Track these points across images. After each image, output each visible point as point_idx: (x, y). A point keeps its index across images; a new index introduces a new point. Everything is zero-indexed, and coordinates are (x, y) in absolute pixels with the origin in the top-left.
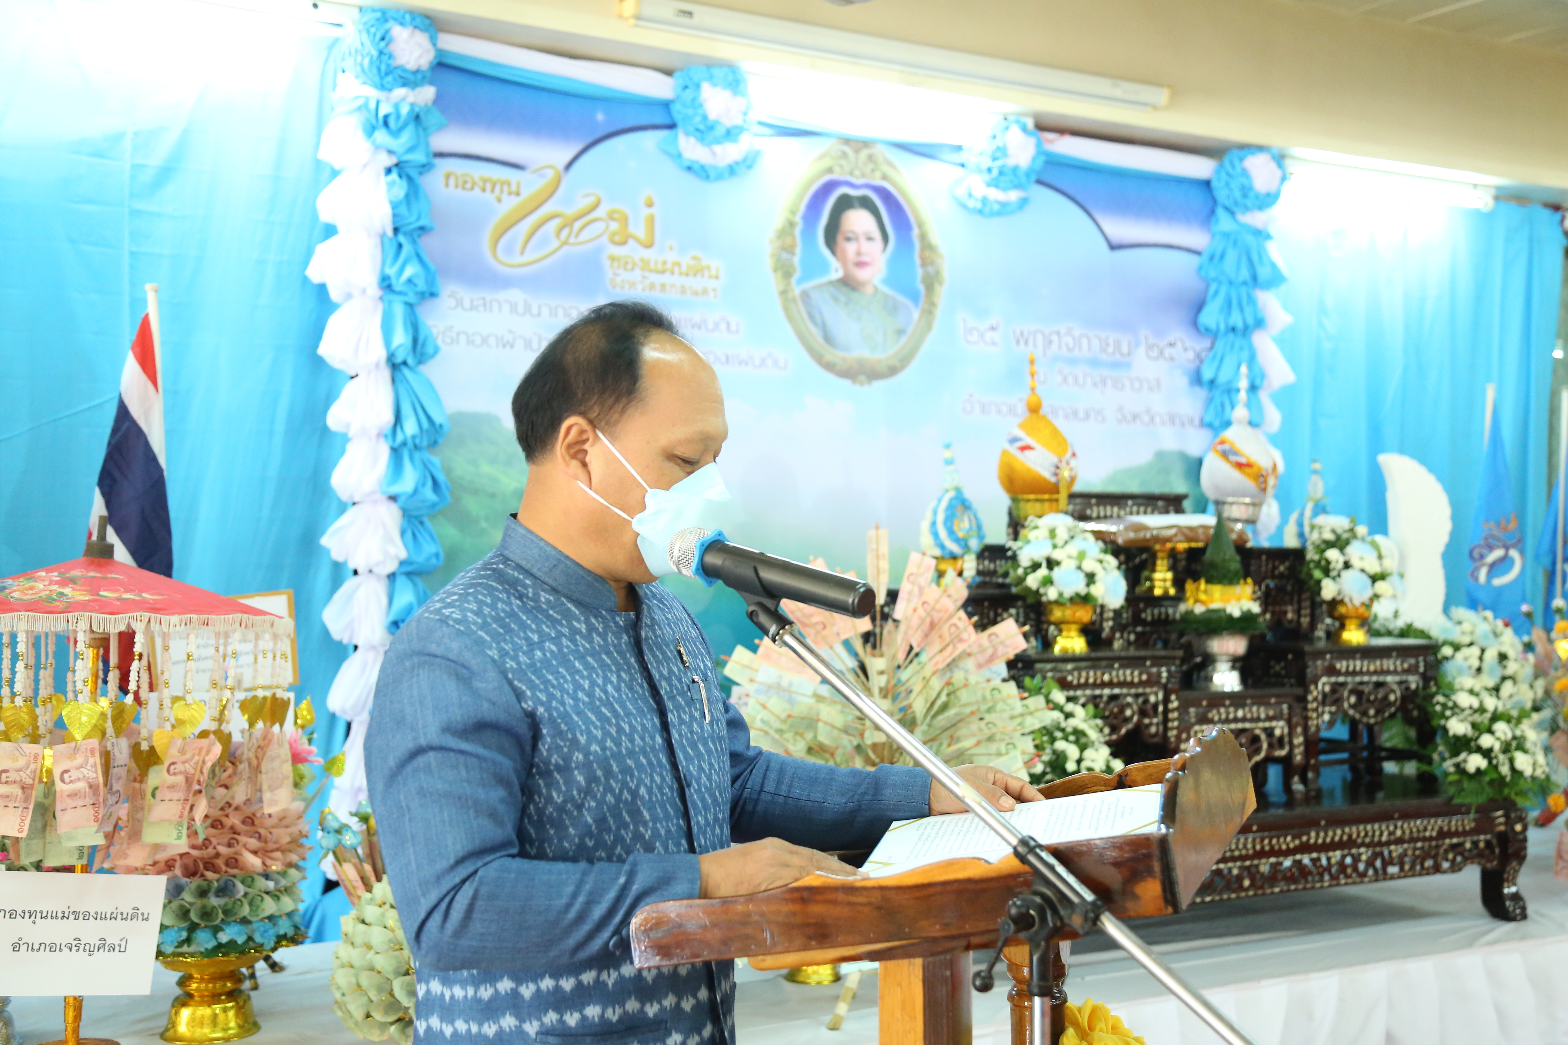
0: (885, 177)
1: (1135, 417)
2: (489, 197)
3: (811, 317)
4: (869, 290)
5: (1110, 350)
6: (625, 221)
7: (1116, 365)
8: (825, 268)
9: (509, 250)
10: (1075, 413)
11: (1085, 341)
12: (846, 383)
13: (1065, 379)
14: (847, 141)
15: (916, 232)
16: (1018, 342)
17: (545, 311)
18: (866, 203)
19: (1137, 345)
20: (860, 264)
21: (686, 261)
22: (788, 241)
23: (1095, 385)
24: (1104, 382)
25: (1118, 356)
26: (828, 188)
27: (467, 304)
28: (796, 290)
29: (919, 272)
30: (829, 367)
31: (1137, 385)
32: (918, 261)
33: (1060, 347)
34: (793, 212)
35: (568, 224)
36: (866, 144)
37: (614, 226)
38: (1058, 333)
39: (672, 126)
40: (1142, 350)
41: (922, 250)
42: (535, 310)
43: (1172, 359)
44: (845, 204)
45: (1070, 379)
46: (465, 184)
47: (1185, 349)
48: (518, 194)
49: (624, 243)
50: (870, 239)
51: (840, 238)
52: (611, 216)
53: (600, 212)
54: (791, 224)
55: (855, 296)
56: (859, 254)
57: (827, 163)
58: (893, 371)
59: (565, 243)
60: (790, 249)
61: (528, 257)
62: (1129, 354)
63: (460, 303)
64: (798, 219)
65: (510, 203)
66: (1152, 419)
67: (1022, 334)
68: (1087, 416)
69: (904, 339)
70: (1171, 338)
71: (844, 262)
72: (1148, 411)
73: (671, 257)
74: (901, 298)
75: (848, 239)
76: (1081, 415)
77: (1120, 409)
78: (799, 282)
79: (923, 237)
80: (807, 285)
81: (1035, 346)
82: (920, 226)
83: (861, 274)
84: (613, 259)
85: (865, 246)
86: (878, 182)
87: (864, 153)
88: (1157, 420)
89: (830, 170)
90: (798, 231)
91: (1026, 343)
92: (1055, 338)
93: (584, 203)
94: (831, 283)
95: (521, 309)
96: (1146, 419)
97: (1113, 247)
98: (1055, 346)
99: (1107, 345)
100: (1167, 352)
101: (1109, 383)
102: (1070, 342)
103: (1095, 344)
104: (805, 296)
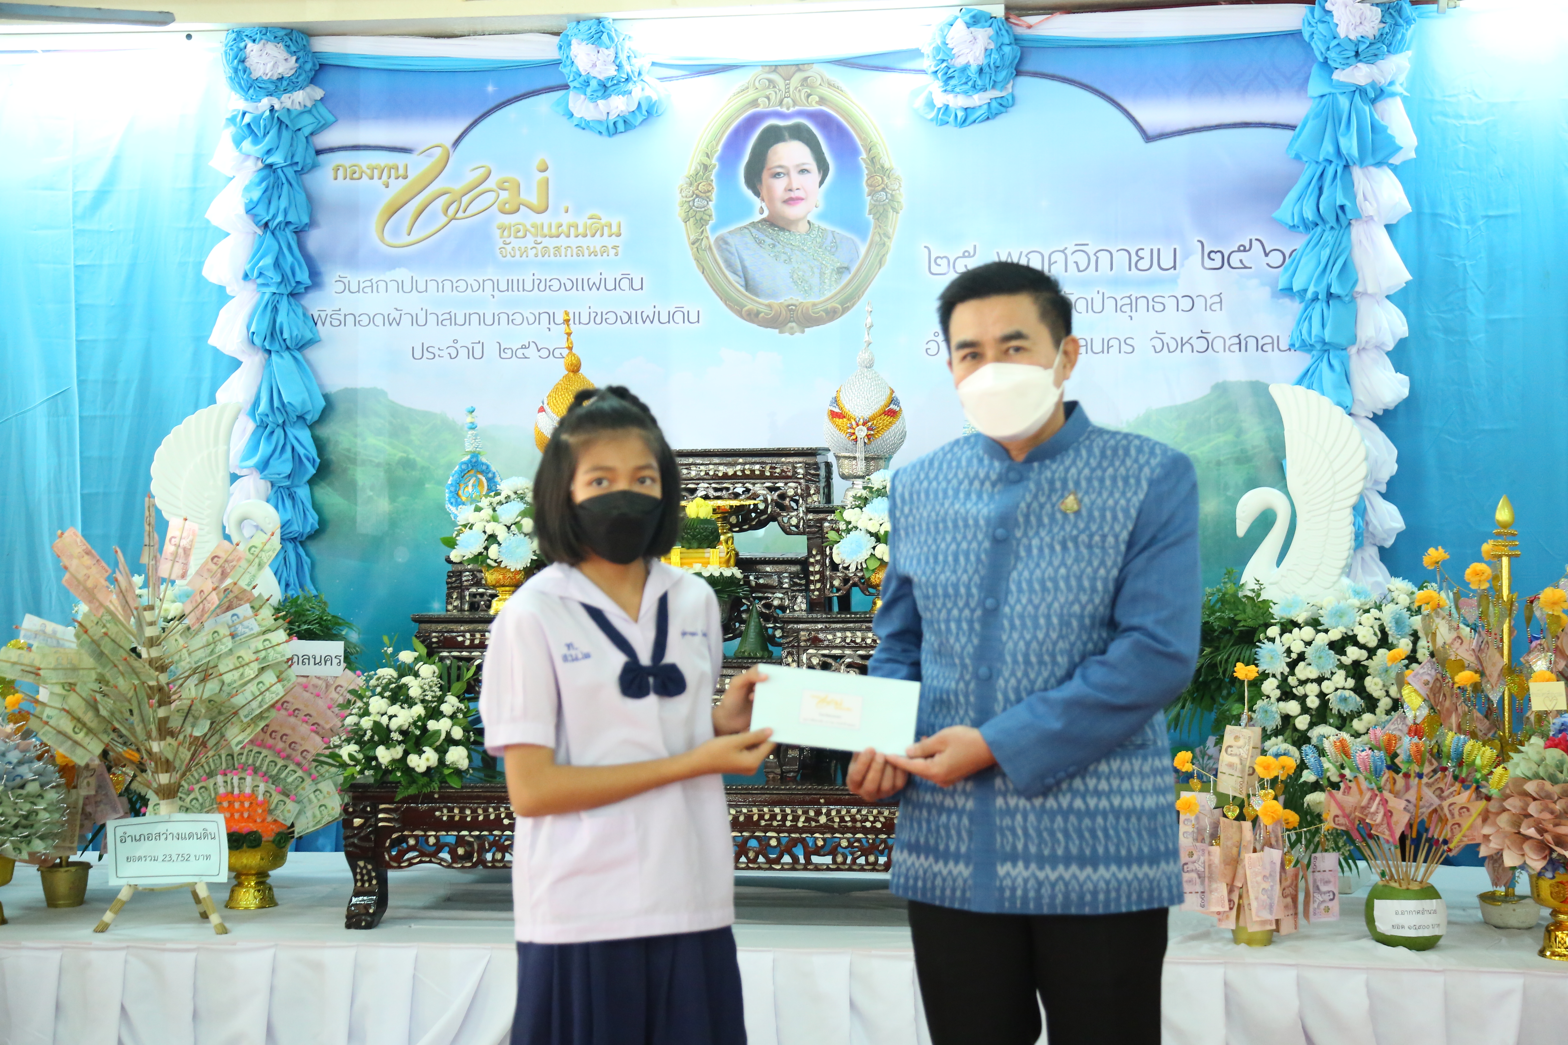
0: (822, 100)
1: (1181, 344)
2: (377, 183)
3: (730, 265)
4: (803, 227)
5: (1144, 263)
6: (516, 189)
7: (1154, 282)
8: (748, 209)
9: (396, 233)
11: (1104, 257)
12: (772, 333)
14: (775, 68)
15: (863, 156)
17: (432, 286)
18: (799, 133)
19: (1187, 253)
20: (791, 201)
21: (582, 221)
22: (702, 186)
23: (1119, 308)
24: (1133, 304)
25: (1155, 271)
26: (751, 122)
27: (354, 288)
29: (867, 201)
30: (752, 317)
31: (1185, 304)
32: (866, 190)
34: (708, 154)
35: (456, 199)
36: (799, 67)
37: (505, 195)
38: (1065, 252)
39: (563, 87)
40: (1195, 259)
41: (872, 175)
42: (421, 287)
43: (1243, 265)
44: (773, 136)
46: (353, 174)
47: (1267, 253)
48: (405, 177)
49: (515, 211)
50: (803, 171)
51: (765, 176)
52: (502, 186)
53: (490, 184)
54: (706, 168)
55: (783, 236)
56: (789, 189)
57: (751, 95)
59: (454, 219)
60: (704, 195)
61: (415, 236)
62: (1174, 266)
63: (347, 287)
64: (715, 162)
65: (398, 186)
66: (1209, 345)
68: (1107, 347)
69: (847, 278)
70: (1243, 241)
71: (769, 200)
72: (1203, 335)
73: (566, 219)
74: (843, 232)
75: (775, 175)
76: (1098, 348)
77: (1159, 335)
78: (714, 229)
79: (873, 161)
80: (723, 231)
82: (870, 147)
83: (792, 212)
84: (503, 228)
85: (797, 180)
86: (814, 106)
87: (798, 77)
88: (1218, 344)
89: (754, 103)
90: (713, 174)
93: (470, 177)
94: (753, 224)
95: (407, 288)
96: (1201, 345)
97: (1148, 138)
98: (1059, 267)
99: (1139, 258)
100: (1235, 260)
101: (1142, 303)
102: (1082, 260)
103: (1121, 259)
104: (722, 242)
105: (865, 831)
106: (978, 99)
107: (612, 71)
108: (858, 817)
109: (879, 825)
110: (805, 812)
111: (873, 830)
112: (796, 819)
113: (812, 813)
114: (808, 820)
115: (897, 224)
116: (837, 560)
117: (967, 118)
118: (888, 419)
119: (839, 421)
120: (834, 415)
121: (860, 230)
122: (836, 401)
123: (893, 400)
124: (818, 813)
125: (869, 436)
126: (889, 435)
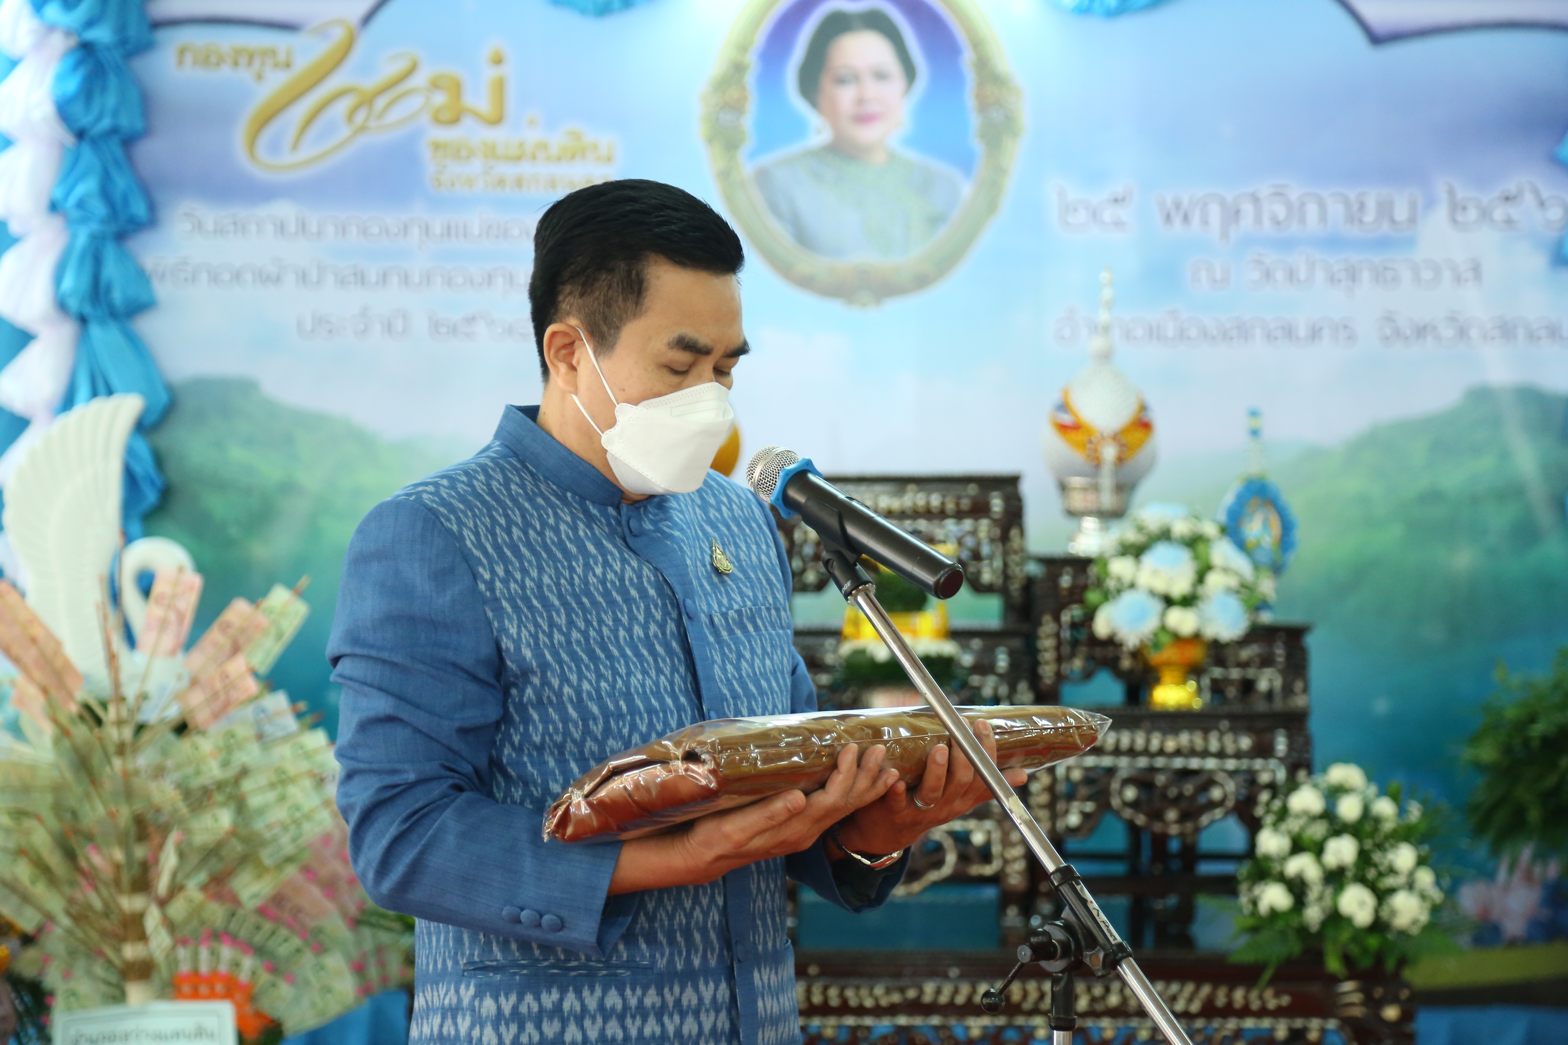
1: (1422, 331)
2: (244, 74)
3: (773, 208)
4: (879, 157)
5: (1370, 217)
6: (456, 88)
7: (1382, 243)
8: (798, 128)
9: (274, 147)
10: (1289, 332)
11: (1312, 208)
12: (836, 305)
13: (1268, 275)
15: (968, 58)
16: (1168, 218)
17: (331, 228)
18: (875, 22)
19: (1430, 203)
20: (864, 119)
21: (555, 139)
22: (733, 94)
23: (1332, 279)
24: (1353, 275)
25: (1385, 228)
27: (209, 227)
28: (747, 168)
29: (974, 120)
30: (806, 283)
31: (1427, 275)
32: (971, 104)
33: (1258, 219)
34: (743, 48)
35: (367, 100)
37: (440, 99)
38: (1256, 200)
40: (1441, 212)
41: (981, 84)
42: (314, 229)
43: (1510, 223)
44: (836, 26)
45: (1280, 275)
46: (208, 60)
47: (1542, 204)
48: (288, 66)
49: (455, 121)
50: (880, 76)
51: (826, 80)
52: (435, 85)
53: (419, 80)
54: (738, 68)
55: (852, 168)
56: (860, 101)
58: (922, 282)
59: (363, 129)
60: (737, 108)
61: (304, 153)
62: (1412, 220)
63: (198, 226)
64: (752, 59)
65: (277, 80)
66: (1462, 333)
67: (1178, 205)
68: (1315, 333)
69: (944, 231)
70: (1511, 187)
71: (833, 117)
72: (1453, 319)
73: (533, 136)
74: (938, 165)
75: (841, 81)
76: (1302, 332)
77: (1389, 318)
78: (751, 155)
79: (983, 64)
80: (765, 160)
81: (1205, 222)
82: (977, 45)
83: (865, 134)
84: (437, 146)
85: (872, 89)
88: (1474, 333)
90: (750, 79)
91: (1186, 218)
92: (1248, 208)
93: (389, 70)
94: (809, 153)
95: (291, 228)
96: (1448, 332)
97: (1375, 40)
98: (1247, 220)
99: (1362, 209)
100: (1500, 212)
101: (1366, 274)
102: (1280, 211)
103: (1336, 210)
104: (762, 175)
115: (1018, 154)
118: (1139, 432)
119: (1072, 434)
120: (1063, 427)
121: (964, 162)
122: (1062, 407)
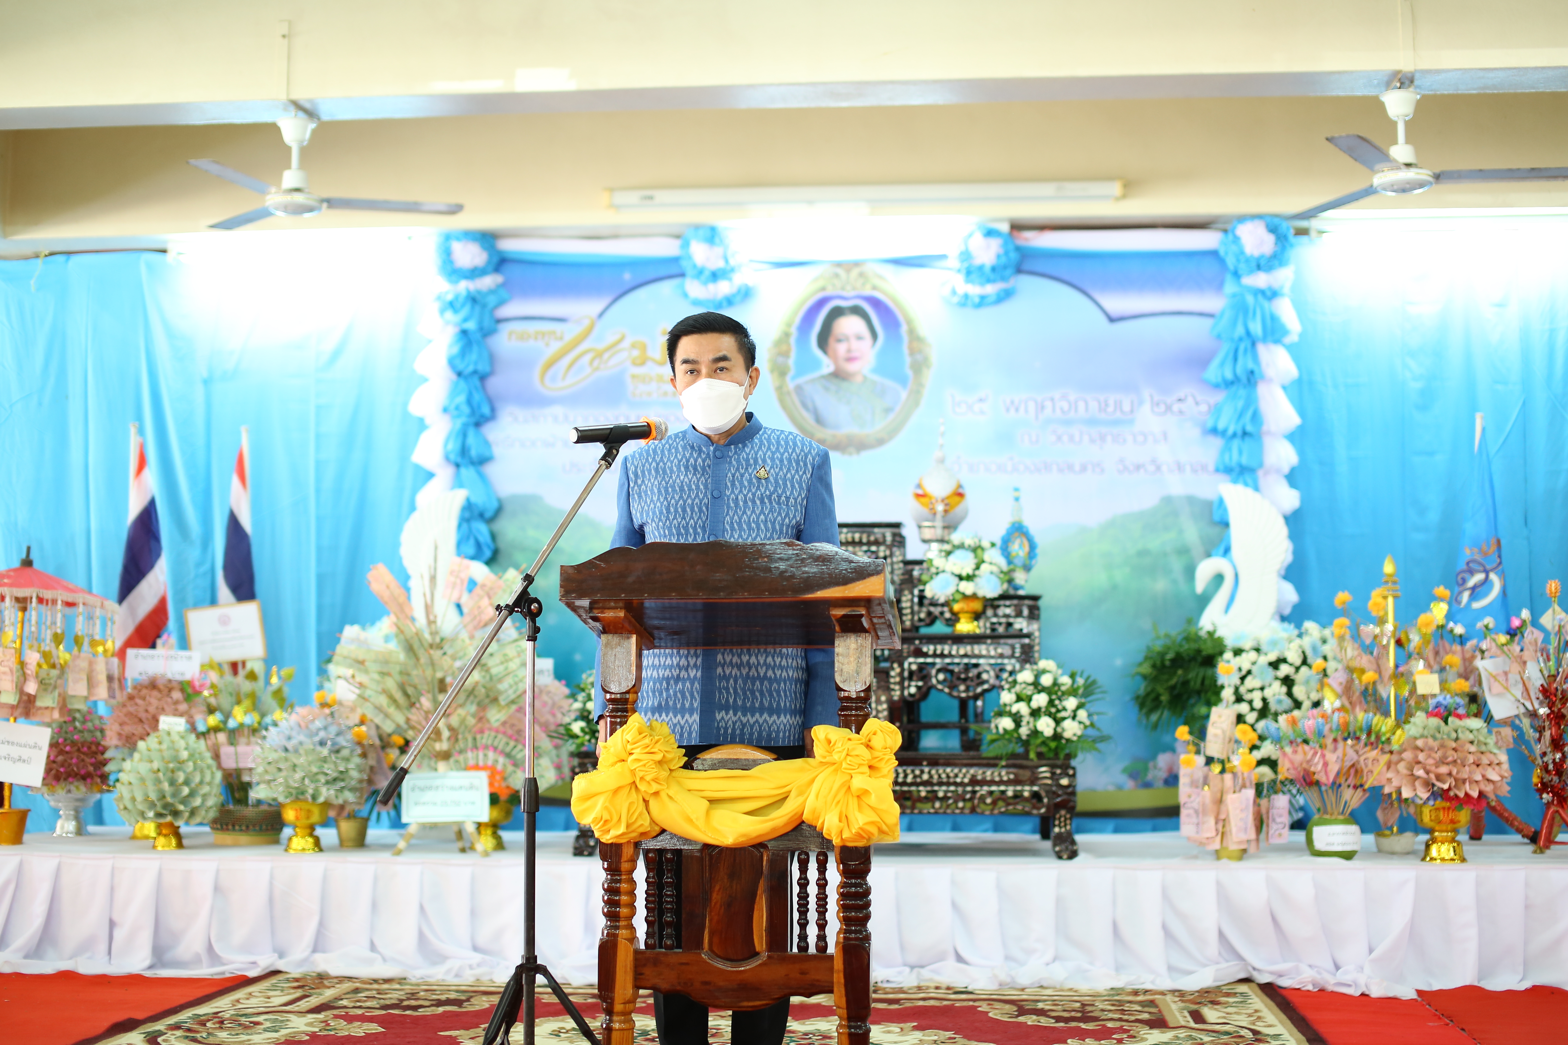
0: (874, 288)
1: (1138, 467)
2: (540, 344)
3: (804, 405)
4: (859, 379)
5: (1111, 409)
6: (644, 348)
7: (1117, 423)
8: (817, 364)
9: (554, 379)
10: (1070, 467)
11: (1081, 404)
13: (1059, 438)
14: (839, 264)
15: (904, 329)
16: (1008, 410)
18: (856, 311)
19: (1141, 403)
20: (850, 359)
22: (784, 348)
23: (1092, 441)
24: (1103, 438)
25: (1118, 415)
27: (521, 420)
28: (790, 385)
29: (908, 360)
31: (1140, 438)
32: (906, 352)
33: (1054, 410)
34: (789, 325)
35: (599, 355)
36: (857, 264)
37: (636, 353)
38: (1052, 400)
39: (682, 275)
40: (1147, 407)
41: (911, 342)
43: (1181, 412)
44: (837, 312)
45: (1065, 438)
46: (523, 337)
47: (1197, 403)
48: (561, 339)
49: (643, 363)
50: (859, 338)
51: (831, 342)
52: (634, 346)
53: (626, 344)
54: (787, 335)
55: (845, 385)
56: (849, 351)
57: (820, 284)
58: (880, 442)
59: (597, 369)
60: (786, 354)
61: (568, 382)
62: (1132, 411)
63: (515, 420)
64: (794, 331)
65: (555, 346)
66: (1158, 468)
67: (1012, 402)
68: (1084, 469)
69: (891, 416)
70: (1181, 394)
71: (835, 359)
72: (1153, 461)
74: (889, 383)
75: (839, 341)
76: (1077, 468)
77: (1121, 461)
78: (794, 378)
79: (912, 332)
80: (801, 380)
81: (1026, 411)
82: (909, 322)
83: (851, 367)
84: (634, 377)
85: (855, 344)
86: (868, 292)
87: (855, 272)
88: (1164, 468)
89: (823, 289)
90: (793, 340)
91: (1017, 410)
92: (1048, 404)
93: (611, 339)
94: (823, 377)
95: (561, 419)
96: (1151, 468)
97: (1112, 320)
98: (1048, 411)
99: (1107, 405)
100: (1176, 407)
101: (1109, 438)
102: (1065, 405)
103: (1093, 405)
104: (799, 389)
105: (956, 784)
106: (990, 289)
107: (721, 264)
108: (952, 775)
109: (966, 780)
110: (913, 771)
111: (962, 784)
112: (906, 776)
113: (917, 772)
114: (915, 777)
115: (930, 377)
116: (928, 593)
117: (982, 302)
118: (957, 498)
119: (923, 500)
120: (918, 496)
121: (902, 381)
122: (919, 486)
123: (960, 486)
124: (922, 772)
125: (946, 511)
126: (958, 510)
